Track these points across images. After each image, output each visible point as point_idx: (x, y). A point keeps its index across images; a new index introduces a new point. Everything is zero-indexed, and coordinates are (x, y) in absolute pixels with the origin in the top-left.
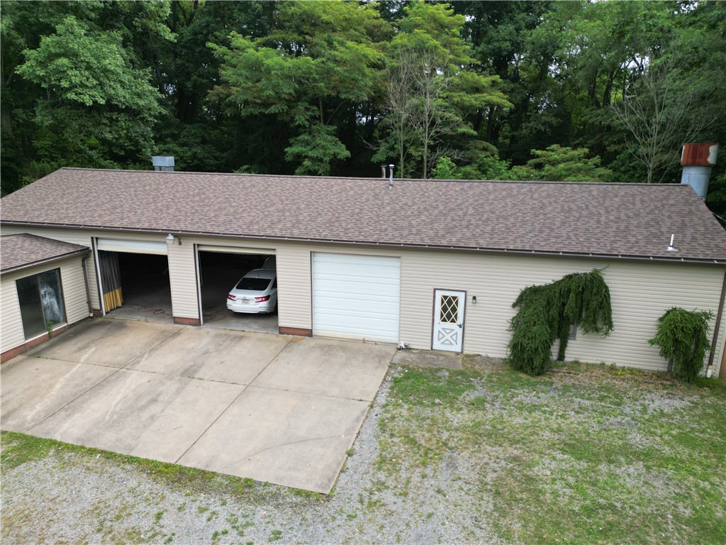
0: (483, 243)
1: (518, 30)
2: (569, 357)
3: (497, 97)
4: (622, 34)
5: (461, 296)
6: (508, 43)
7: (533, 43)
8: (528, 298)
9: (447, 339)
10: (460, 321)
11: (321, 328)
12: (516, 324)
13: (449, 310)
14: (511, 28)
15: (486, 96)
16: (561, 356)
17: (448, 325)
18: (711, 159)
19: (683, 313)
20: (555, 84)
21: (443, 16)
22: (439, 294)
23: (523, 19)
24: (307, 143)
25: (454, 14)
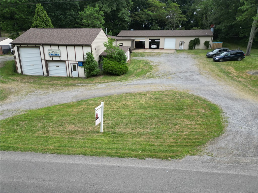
0: (186, 35)
1: (188, 6)
2: (195, 48)
3: (185, 19)
4: (206, 8)
5: (183, 42)
6: (186, 9)
7: (191, 9)
8: (191, 41)
9: (181, 48)
10: (183, 45)
11: (165, 48)
12: (189, 44)
13: (181, 44)
14: (187, 6)
15: (183, 19)
16: (194, 48)
17: (181, 46)
18: (214, 27)
19: (207, 41)
20: (195, 17)
21: (176, 5)
22: (180, 42)
23: (189, 4)
24: (154, 27)
25: (178, 5)
